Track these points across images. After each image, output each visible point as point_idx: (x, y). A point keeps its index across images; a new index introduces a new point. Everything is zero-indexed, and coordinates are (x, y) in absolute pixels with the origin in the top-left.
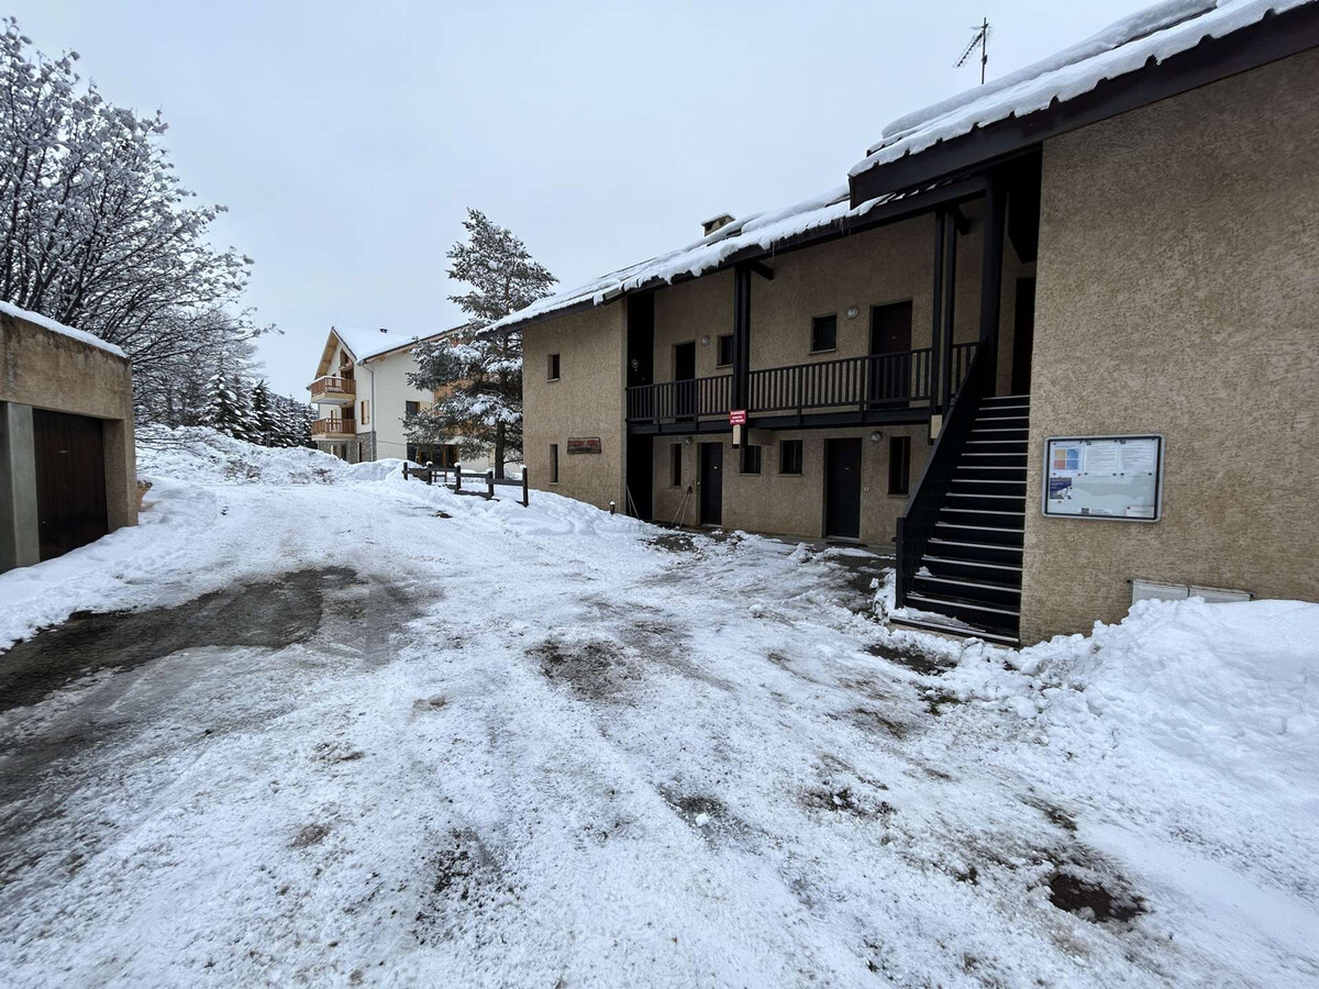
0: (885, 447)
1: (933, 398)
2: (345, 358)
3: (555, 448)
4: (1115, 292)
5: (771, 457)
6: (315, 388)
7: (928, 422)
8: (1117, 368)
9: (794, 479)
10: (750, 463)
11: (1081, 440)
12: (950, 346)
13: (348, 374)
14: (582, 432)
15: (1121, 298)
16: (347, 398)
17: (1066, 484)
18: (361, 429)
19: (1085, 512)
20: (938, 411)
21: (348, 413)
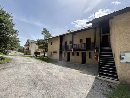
0: (89, 53)
1: (94, 48)
2: (29, 42)
3: (51, 52)
4: (127, 34)
5: (75, 54)
6: (25, 46)
7: (94, 50)
8: (128, 43)
9: (78, 56)
10: (73, 54)
11: (125, 52)
12: (96, 42)
13: (29, 44)
14: (54, 51)
15: (128, 35)
16: (28, 47)
17: (124, 58)
18: (30, 50)
19: (127, 62)
20: (95, 49)
21: (28, 48)
